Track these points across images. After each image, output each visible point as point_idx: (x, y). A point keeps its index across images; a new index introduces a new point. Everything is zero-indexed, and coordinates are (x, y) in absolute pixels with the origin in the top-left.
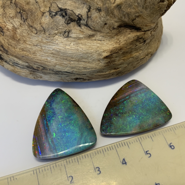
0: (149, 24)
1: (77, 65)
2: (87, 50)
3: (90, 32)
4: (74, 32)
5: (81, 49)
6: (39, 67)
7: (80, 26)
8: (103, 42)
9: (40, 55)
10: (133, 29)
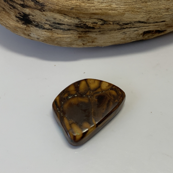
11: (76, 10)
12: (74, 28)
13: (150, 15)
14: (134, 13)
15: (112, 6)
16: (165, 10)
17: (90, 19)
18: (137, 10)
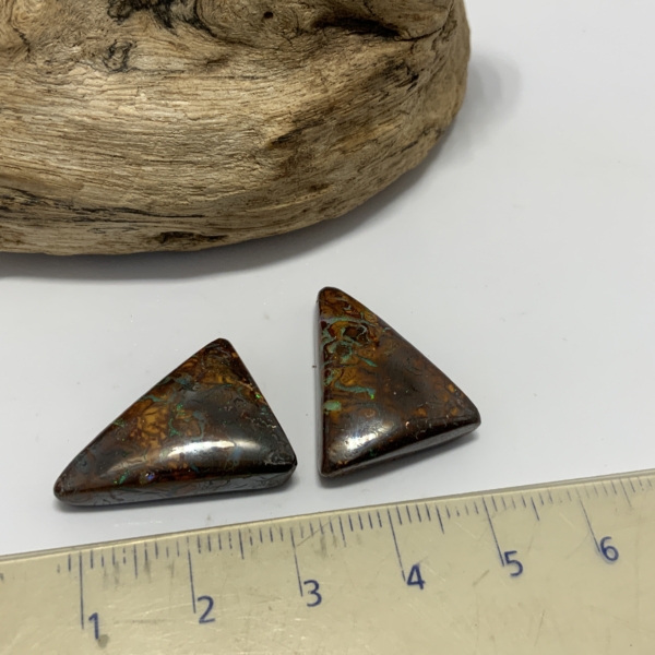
0: (428, 13)
1: (167, 180)
2: (204, 117)
3: (210, 49)
4: (146, 50)
5: (180, 115)
6: (13, 195)
7: (168, 25)
8: (262, 85)
9: (14, 146)
10: (369, 32)
13: (154, 197)
14: (108, 187)
15: (47, 161)
16: (194, 190)
18: (114, 181)
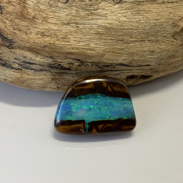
1: (139, 49)
11: (49, 48)
12: (47, 69)
13: (133, 57)
14: (115, 55)
15: (90, 45)
16: (150, 53)
17: (65, 59)
18: (118, 51)
